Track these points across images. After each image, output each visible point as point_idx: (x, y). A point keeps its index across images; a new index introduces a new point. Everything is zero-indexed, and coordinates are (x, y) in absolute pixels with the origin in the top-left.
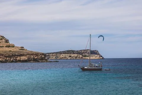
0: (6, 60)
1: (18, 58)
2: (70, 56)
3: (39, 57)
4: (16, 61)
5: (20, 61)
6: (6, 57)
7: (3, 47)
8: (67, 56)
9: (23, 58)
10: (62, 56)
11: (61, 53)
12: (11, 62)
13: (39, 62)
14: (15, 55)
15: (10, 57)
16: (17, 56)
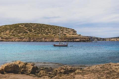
3: (86, 39)
4: (74, 41)
6: (69, 39)
8: (115, 39)
9: (77, 40)
10: (112, 39)
12: (71, 42)
13: (86, 42)
15: (70, 39)
16: (75, 39)
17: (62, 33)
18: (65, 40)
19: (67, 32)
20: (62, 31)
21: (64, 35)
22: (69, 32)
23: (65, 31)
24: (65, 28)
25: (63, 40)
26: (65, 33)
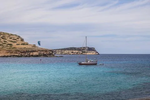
0: (21, 55)
1: (31, 54)
2: (72, 52)
3: (48, 52)
4: (30, 56)
5: (32, 56)
6: (22, 52)
7: (19, 44)
8: (70, 52)
9: (35, 53)
10: (66, 52)
11: (65, 49)
12: (26, 57)
14: (29, 51)
15: (24, 52)
16: (31, 52)
17: (4, 41)
18: (17, 54)
19: (11, 40)
20: (3, 38)
21: (9, 46)
22: (15, 41)
23: (9, 39)
24: (6, 33)
25: (14, 54)
26: (10, 43)
